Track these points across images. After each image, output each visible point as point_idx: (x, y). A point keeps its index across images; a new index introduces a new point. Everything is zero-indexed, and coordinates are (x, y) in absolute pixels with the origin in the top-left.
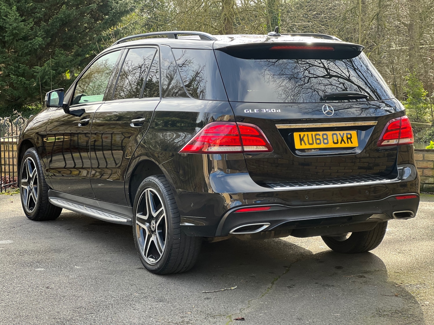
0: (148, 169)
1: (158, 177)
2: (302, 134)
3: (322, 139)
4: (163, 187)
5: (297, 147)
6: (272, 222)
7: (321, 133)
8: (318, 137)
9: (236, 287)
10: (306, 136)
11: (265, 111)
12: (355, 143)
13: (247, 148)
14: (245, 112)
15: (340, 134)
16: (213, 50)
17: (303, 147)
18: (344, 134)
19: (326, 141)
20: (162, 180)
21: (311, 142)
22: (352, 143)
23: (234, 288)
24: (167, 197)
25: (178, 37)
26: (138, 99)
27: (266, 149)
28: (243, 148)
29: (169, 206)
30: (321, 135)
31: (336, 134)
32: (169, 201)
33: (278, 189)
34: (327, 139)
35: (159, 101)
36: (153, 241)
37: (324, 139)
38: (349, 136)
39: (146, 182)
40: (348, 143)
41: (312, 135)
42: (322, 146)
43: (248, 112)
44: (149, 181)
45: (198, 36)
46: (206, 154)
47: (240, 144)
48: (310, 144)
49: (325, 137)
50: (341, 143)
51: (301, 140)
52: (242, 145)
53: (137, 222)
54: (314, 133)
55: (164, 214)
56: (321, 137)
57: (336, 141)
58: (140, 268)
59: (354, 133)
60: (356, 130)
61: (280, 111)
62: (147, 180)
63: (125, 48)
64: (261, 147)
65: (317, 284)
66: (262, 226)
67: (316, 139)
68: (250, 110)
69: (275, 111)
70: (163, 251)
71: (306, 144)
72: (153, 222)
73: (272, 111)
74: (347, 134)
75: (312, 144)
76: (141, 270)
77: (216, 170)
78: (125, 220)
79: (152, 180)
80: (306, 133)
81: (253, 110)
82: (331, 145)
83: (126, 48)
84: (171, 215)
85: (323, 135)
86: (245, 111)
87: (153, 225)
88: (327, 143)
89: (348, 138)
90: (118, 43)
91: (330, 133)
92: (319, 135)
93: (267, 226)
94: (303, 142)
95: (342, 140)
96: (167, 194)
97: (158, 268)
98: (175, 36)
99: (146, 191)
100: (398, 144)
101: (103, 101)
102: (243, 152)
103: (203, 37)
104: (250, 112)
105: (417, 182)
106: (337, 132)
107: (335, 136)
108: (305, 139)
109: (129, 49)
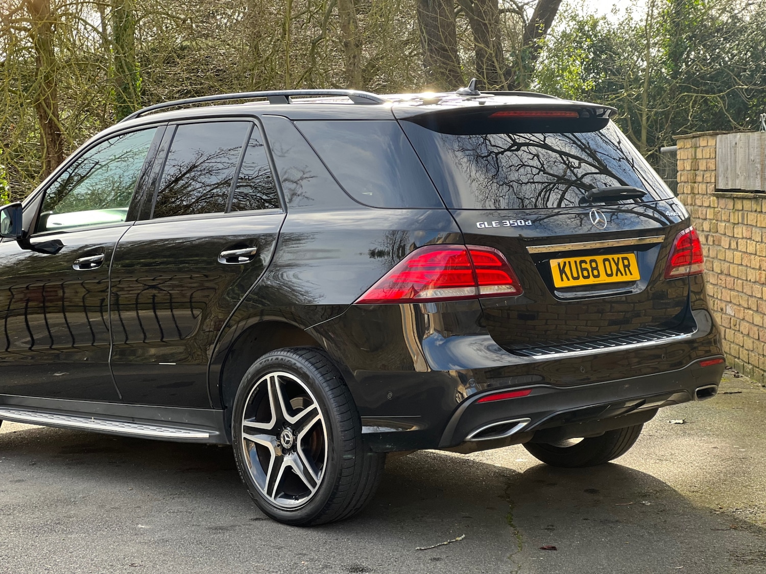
0: (256, 339)
1: (295, 351)
2: (561, 261)
3: (590, 270)
4: (312, 369)
5: (557, 286)
6: (533, 417)
7: (588, 259)
8: (584, 265)
9: (464, 536)
10: (567, 264)
11: (509, 225)
12: (635, 275)
13: (485, 290)
14: (479, 227)
15: (613, 259)
16: (397, 120)
17: (566, 284)
18: (618, 258)
19: (596, 273)
20: (308, 355)
21: (575, 275)
22: (631, 274)
23: (460, 538)
24: (325, 385)
25: (293, 100)
26: (223, 214)
27: (513, 290)
28: (479, 290)
29: (332, 401)
30: (588, 262)
31: (608, 260)
32: (329, 393)
33: (539, 357)
34: (596, 268)
35: (284, 215)
36: (289, 468)
37: (593, 269)
38: (626, 262)
39: (267, 362)
40: (626, 275)
41: (576, 262)
42: (591, 281)
43: (483, 226)
44: (277, 359)
45: (347, 97)
46: (412, 305)
47: (474, 284)
48: (574, 278)
49: (594, 265)
50: (617, 275)
51: (562, 271)
52: (477, 285)
53: (244, 435)
54: (578, 259)
55: (320, 416)
56: (588, 266)
57: (609, 272)
58: (256, 519)
59: (632, 257)
60: (635, 252)
61: (530, 224)
62: (270, 358)
63: (166, 123)
64: (504, 286)
65: (586, 521)
66: (516, 424)
67: (583, 270)
68: (486, 223)
69: (523, 224)
70: (319, 482)
71: (569, 280)
72: (288, 432)
73: (519, 224)
74: (623, 259)
75: (578, 278)
76: (258, 523)
77: (431, 332)
78: (206, 435)
79: (284, 358)
80: (567, 260)
81: (490, 224)
82: (603, 279)
83: (170, 123)
84: (337, 417)
85: (591, 261)
86: (478, 224)
87: (287, 439)
88: (598, 276)
89: (625, 266)
90: (139, 116)
91: (599, 259)
92: (585, 262)
93: (525, 424)
94: (564, 275)
95: (618, 270)
96: (323, 381)
97: (308, 515)
98: (286, 98)
99: (268, 377)
100: (689, 274)
101: (127, 220)
102: (478, 296)
103: (358, 100)
104: (487, 226)
105: (718, 336)
106: (610, 257)
107: (607, 263)
108: (567, 269)
109: (178, 125)
